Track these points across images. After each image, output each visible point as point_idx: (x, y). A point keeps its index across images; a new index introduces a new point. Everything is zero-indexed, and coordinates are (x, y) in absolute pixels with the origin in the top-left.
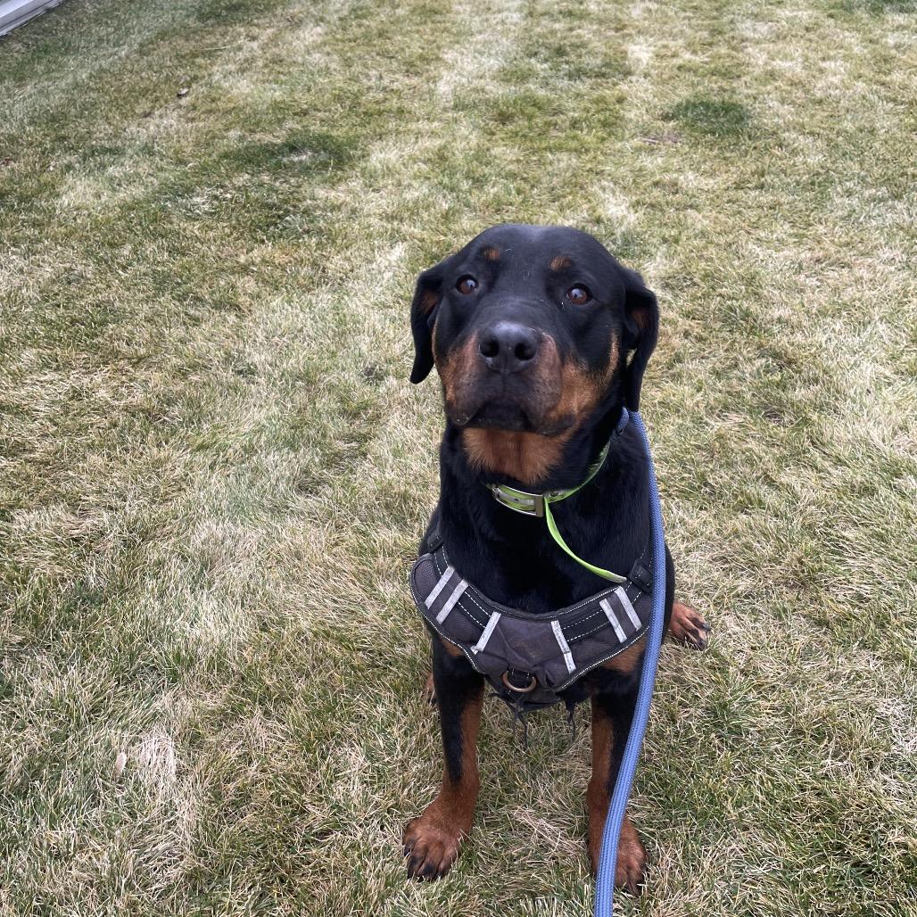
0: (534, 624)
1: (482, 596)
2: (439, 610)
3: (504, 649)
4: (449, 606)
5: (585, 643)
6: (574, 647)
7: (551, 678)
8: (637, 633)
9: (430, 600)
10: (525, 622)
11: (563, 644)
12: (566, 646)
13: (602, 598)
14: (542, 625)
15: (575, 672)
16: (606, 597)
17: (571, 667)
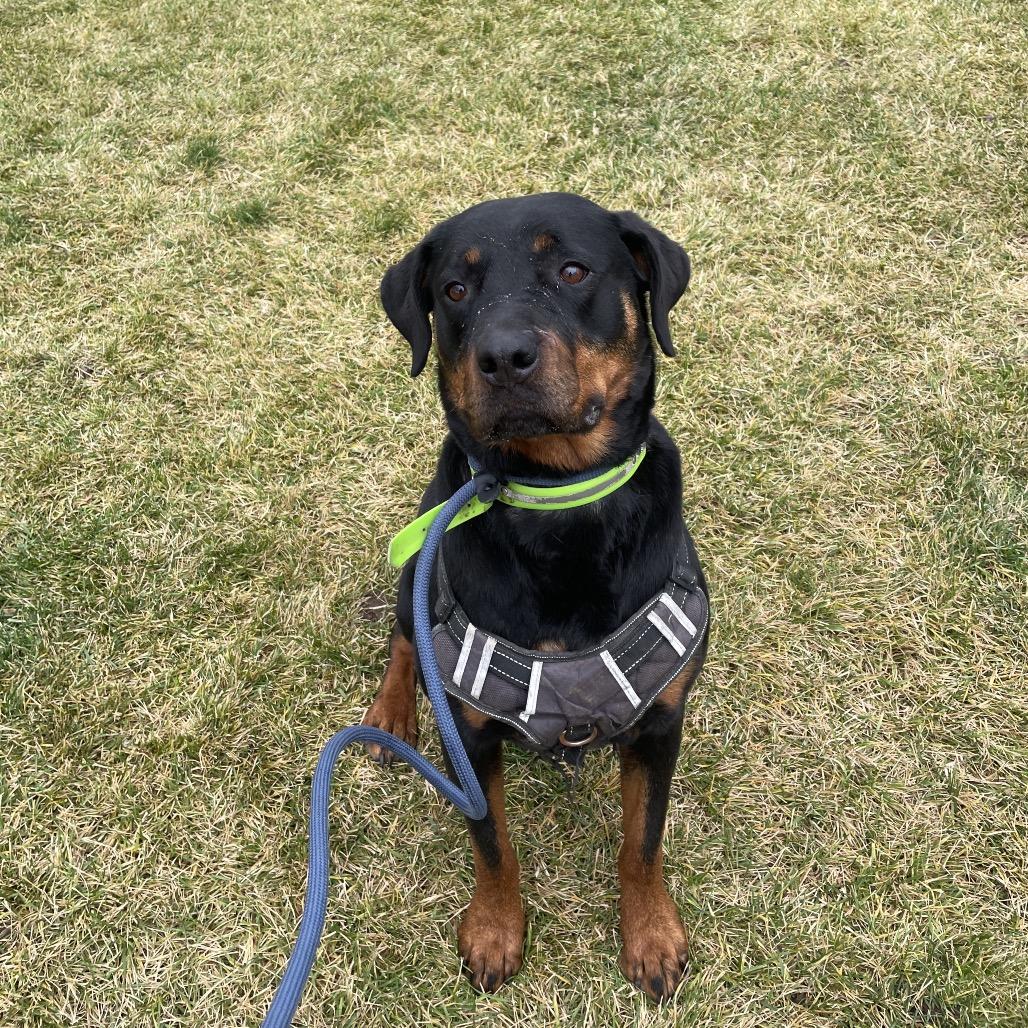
0: (581, 662)
1: (516, 649)
2: (471, 682)
3: (558, 701)
4: (481, 674)
5: (644, 669)
6: (633, 678)
7: (616, 720)
8: (694, 640)
9: (458, 675)
10: (573, 663)
11: (620, 677)
12: (624, 678)
13: (648, 612)
14: (592, 660)
15: (641, 705)
16: (652, 608)
17: (635, 701)
